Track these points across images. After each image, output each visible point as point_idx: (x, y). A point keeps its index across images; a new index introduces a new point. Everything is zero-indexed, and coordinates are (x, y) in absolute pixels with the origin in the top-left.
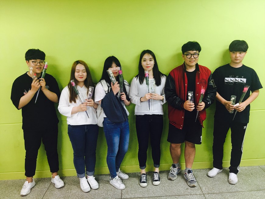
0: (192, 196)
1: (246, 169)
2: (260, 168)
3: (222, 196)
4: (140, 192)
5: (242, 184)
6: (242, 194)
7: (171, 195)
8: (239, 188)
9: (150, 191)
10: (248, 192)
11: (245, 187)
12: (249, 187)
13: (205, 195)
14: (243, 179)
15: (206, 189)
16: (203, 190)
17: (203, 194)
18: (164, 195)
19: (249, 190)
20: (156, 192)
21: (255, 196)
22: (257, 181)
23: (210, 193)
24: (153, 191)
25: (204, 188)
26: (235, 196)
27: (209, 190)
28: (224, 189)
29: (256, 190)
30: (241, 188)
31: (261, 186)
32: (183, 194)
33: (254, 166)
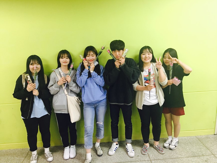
0: (141, 162)
1: (185, 139)
2: (197, 138)
3: (165, 161)
4: (100, 159)
5: (182, 151)
6: (181, 160)
7: (125, 161)
8: (179, 155)
9: (108, 159)
10: (185, 158)
11: (184, 154)
12: (187, 154)
13: (152, 161)
14: (182, 147)
15: (152, 156)
16: (150, 157)
17: (151, 160)
18: (119, 162)
19: (187, 156)
20: (113, 159)
21: (191, 161)
22: (194, 149)
23: (156, 158)
24: (110, 159)
25: (151, 155)
26: (176, 161)
27: (155, 157)
28: (167, 156)
29: (192, 156)
30: (181, 155)
31: (196, 153)
32: (135, 161)
33: (192, 136)
